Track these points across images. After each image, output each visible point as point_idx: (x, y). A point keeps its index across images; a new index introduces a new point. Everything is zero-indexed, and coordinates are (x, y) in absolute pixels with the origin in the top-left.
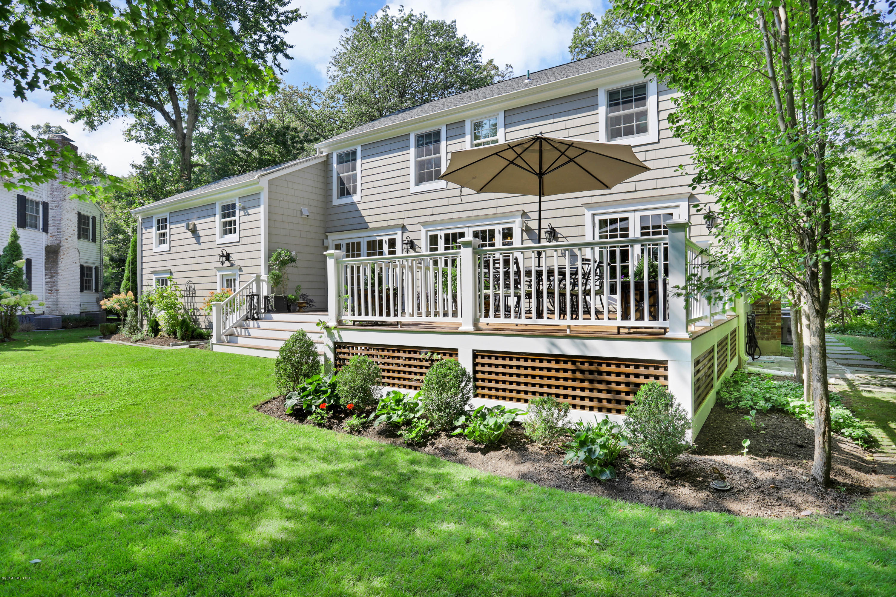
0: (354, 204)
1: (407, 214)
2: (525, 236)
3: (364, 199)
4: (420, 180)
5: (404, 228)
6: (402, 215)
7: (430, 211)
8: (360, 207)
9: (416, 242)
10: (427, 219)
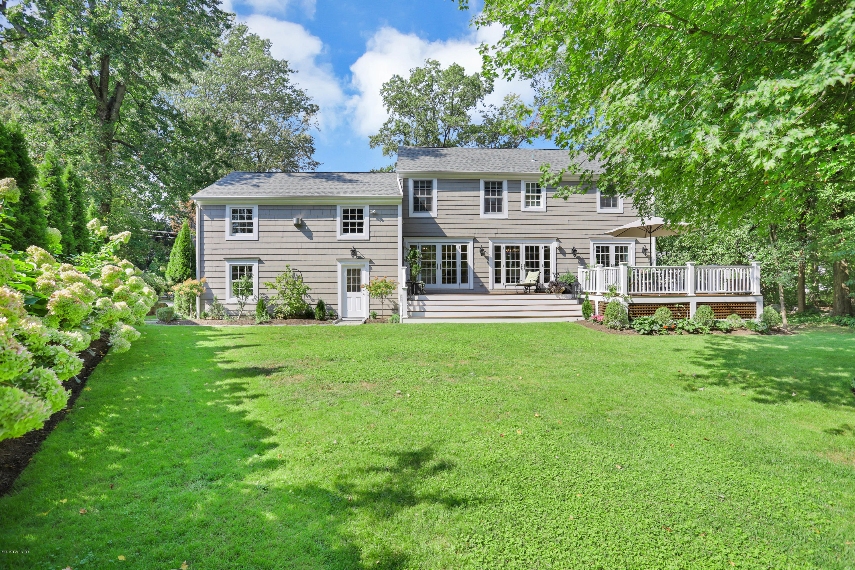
0: (432, 218)
1: (477, 231)
2: (558, 251)
3: (439, 217)
4: (487, 210)
5: (475, 240)
6: (473, 231)
7: (495, 231)
8: (437, 221)
9: (485, 250)
10: (494, 235)
